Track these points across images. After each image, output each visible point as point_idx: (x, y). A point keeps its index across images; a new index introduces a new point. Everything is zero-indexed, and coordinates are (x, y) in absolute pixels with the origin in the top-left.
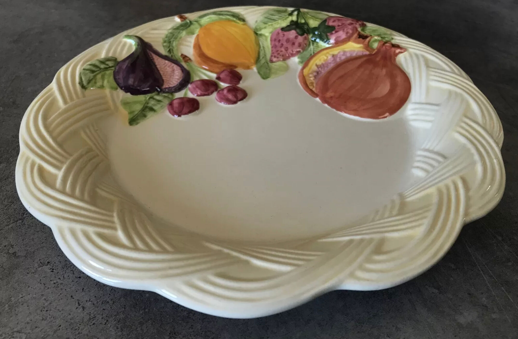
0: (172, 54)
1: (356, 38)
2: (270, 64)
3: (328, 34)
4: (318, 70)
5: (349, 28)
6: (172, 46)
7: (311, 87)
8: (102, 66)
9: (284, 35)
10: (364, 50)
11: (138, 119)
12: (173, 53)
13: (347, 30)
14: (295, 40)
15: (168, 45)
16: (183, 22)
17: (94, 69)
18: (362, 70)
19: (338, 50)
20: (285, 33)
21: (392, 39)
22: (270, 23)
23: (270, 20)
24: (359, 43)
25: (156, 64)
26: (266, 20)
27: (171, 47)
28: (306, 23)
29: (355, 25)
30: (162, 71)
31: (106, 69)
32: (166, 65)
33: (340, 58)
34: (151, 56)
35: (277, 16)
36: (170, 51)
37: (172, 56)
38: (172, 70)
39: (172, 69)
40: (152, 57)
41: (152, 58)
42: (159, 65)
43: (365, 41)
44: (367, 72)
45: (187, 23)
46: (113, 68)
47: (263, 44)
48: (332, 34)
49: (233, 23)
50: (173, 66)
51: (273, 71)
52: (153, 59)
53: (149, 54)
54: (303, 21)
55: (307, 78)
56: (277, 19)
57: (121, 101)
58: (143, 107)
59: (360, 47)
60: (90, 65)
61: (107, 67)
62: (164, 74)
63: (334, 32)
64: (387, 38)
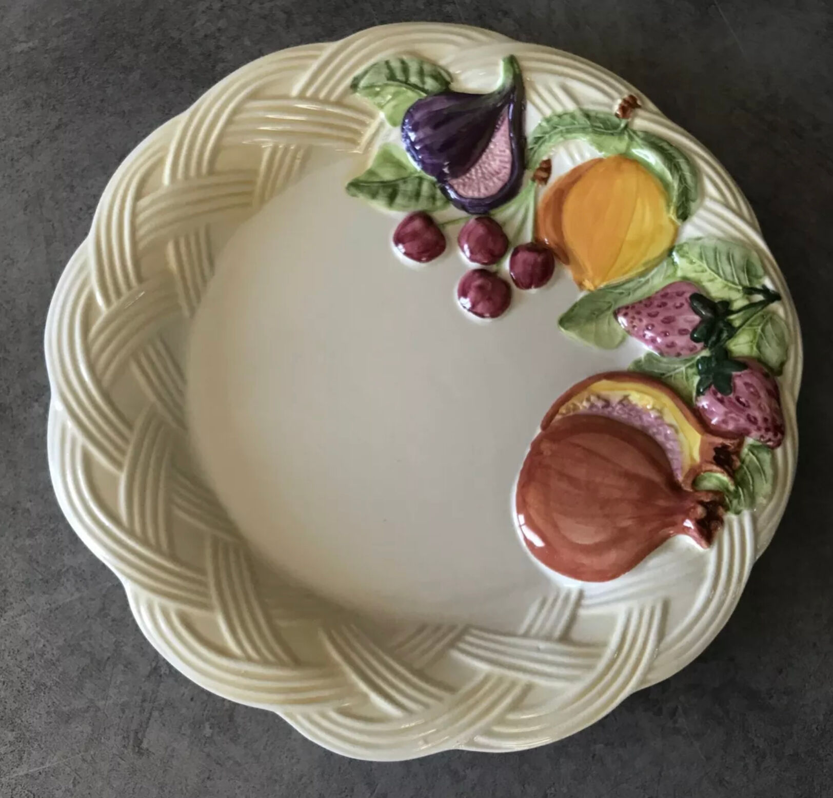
0: (537, 146)
1: (711, 444)
2: (610, 312)
3: (713, 387)
4: (614, 405)
5: (739, 420)
6: (550, 137)
7: (563, 410)
8: (414, 79)
9: (682, 305)
10: (687, 469)
11: (362, 191)
12: (540, 146)
13: (732, 418)
14: (676, 332)
15: (548, 129)
16: (616, 120)
17: (399, 75)
18: (623, 483)
19: (676, 420)
20: (686, 306)
21: (738, 513)
22: (705, 266)
23: (712, 261)
24: (702, 452)
25: (493, 140)
26: (711, 254)
27: (547, 136)
28: (733, 332)
29: (752, 428)
30: (487, 158)
31: (414, 87)
32: (501, 156)
33: (659, 433)
34: (500, 123)
35: (732, 269)
36: (537, 140)
37: (532, 149)
38: (497, 170)
39: (500, 169)
40: (500, 126)
41: (497, 126)
42: (495, 145)
43: (711, 463)
44: (617, 494)
45: (618, 126)
46: (424, 95)
47: (652, 277)
48: (715, 394)
49: (662, 202)
50: (505, 168)
51: (592, 327)
52: (498, 129)
53: (501, 118)
54: (737, 323)
55: (585, 394)
56: (721, 272)
57: (386, 145)
58: (394, 181)
59: (692, 459)
60: (403, 62)
61: (420, 85)
62: (484, 163)
63: (719, 396)
64: (739, 503)
